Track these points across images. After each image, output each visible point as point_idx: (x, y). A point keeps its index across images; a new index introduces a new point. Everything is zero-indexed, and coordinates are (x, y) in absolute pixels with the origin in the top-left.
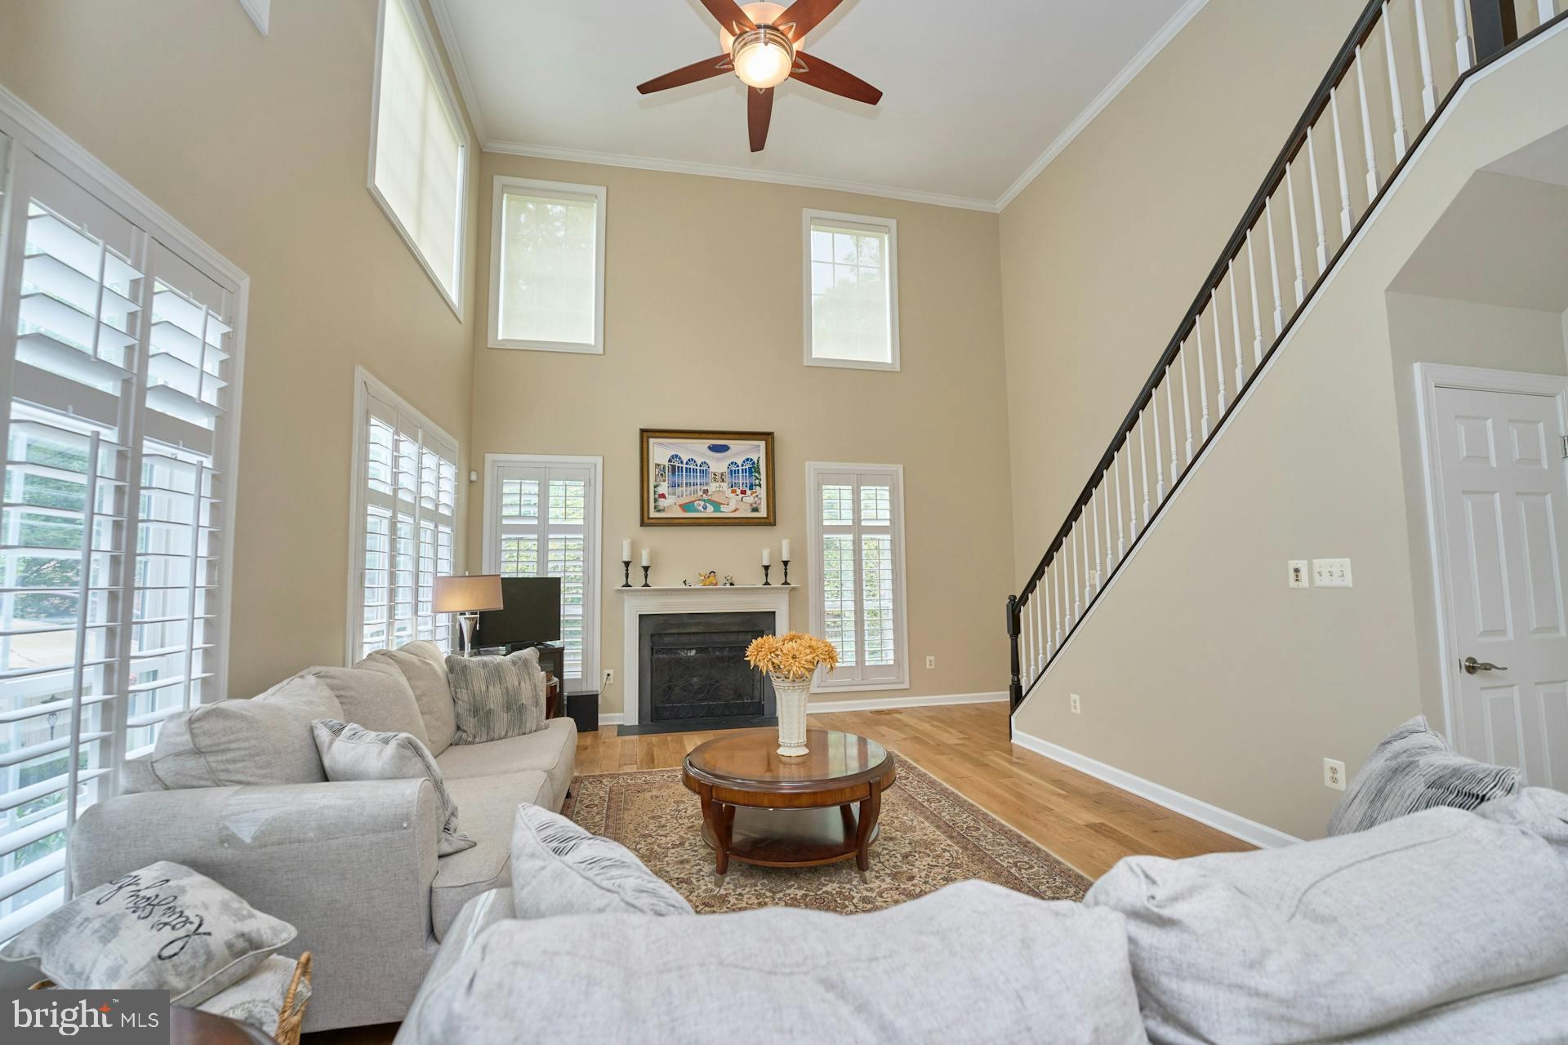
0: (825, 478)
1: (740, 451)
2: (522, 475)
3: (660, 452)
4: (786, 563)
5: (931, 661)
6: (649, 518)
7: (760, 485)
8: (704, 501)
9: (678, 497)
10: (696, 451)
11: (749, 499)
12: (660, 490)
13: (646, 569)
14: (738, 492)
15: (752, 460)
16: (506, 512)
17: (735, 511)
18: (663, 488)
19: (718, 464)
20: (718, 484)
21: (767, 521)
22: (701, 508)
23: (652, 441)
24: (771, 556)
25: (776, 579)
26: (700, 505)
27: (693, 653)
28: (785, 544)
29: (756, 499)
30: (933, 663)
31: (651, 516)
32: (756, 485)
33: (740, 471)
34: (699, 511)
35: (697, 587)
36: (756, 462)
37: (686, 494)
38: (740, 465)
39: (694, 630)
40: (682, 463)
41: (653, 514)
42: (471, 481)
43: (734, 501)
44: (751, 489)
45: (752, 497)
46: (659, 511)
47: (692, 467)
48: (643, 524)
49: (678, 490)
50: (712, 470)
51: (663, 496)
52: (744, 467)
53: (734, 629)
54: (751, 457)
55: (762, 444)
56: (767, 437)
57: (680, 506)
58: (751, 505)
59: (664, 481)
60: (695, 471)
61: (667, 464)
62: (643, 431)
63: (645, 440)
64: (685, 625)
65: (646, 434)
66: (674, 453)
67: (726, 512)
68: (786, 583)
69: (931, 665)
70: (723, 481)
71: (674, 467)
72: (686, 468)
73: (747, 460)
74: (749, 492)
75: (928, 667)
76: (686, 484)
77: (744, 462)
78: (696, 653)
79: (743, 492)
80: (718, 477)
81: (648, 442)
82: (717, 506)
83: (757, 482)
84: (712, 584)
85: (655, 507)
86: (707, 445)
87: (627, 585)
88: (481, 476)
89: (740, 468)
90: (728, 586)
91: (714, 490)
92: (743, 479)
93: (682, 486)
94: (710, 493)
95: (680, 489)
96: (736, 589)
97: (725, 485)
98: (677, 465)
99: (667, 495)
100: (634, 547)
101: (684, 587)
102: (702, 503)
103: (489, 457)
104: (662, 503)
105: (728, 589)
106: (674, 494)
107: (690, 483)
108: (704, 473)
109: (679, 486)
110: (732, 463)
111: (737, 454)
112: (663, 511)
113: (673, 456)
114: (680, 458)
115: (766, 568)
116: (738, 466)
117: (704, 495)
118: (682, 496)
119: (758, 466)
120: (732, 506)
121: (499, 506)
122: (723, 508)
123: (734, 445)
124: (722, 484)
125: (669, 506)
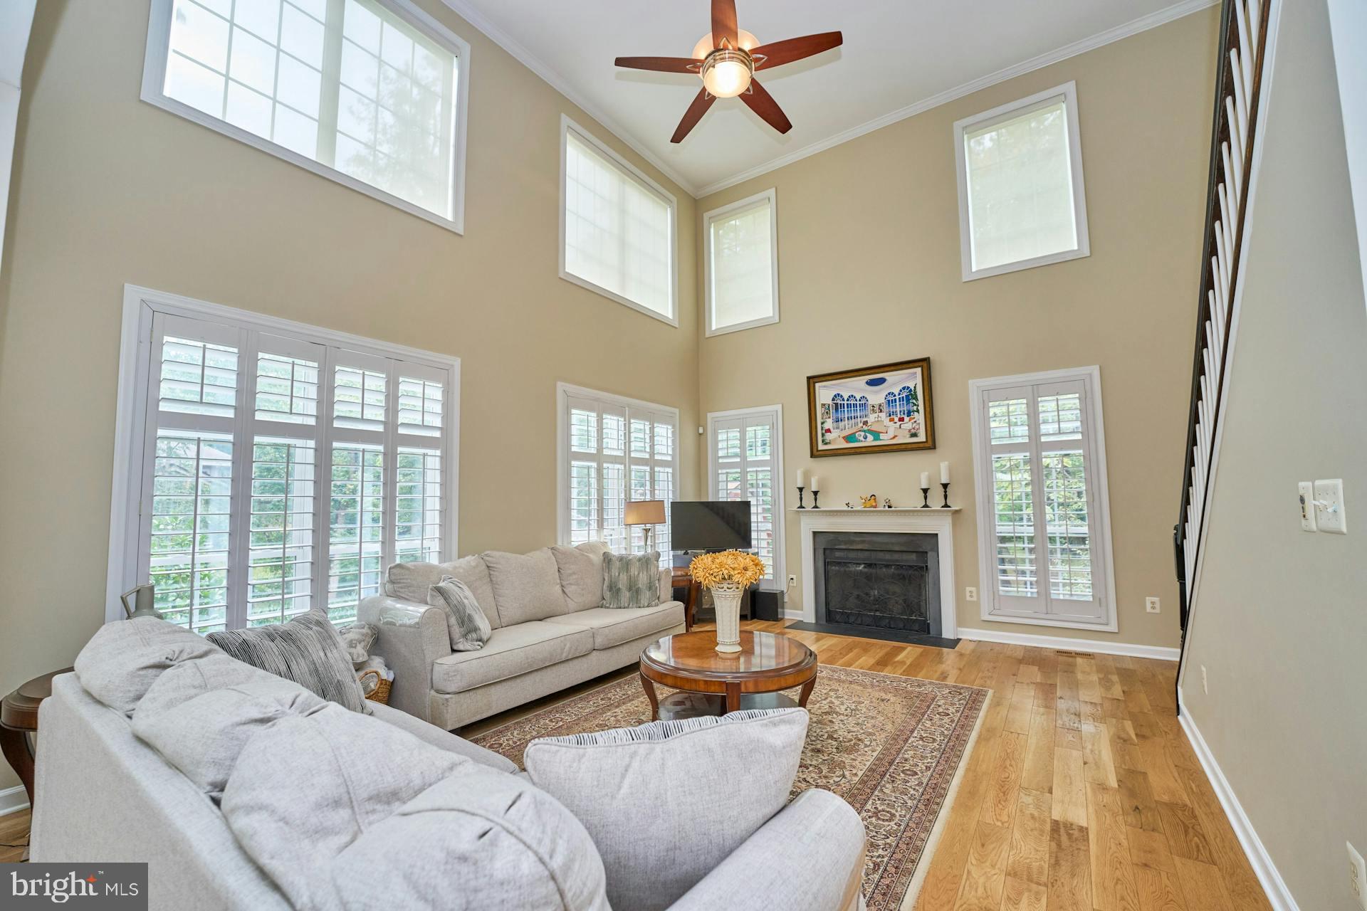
0: (988, 396)
1: (897, 382)
2: (729, 426)
3: (825, 394)
4: (945, 486)
5: (1153, 603)
6: (818, 451)
7: (918, 411)
8: (864, 431)
9: (842, 430)
10: (855, 387)
11: (908, 425)
12: (826, 426)
13: (816, 493)
14: (896, 420)
15: (908, 388)
16: (721, 454)
17: (894, 438)
18: (829, 424)
19: (876, 397)
20: (876, 415)
21: (926, 445)
22: (862, 438)
23: (817, 385)
24: (930, 479)
25: (936, 502)
26: (860, 436)
27: (861, 567)
28: (944, 466)
29: (915, 424)
30: (1158, 606)
31: (820, 449)
32: (914, 411)
33: (898, 400)
34: (859, 441)
35: (859, 508)
36: (913, 389)
37: (848, 427)
39: (859, 547)
40: (843, 400)
41: (821, 447)
42: (700, 434)
43: (892, 428)
44: (909, 414)
45: (910, 423)
46: (826, 444)
47: (852, 402)
48: (812, 456)
49: (841, 424)
50: (871, 402)
51: (828, 431)
52: (901, 396)
53: (897, 548)
54: (907, 385)
55: (919, 370)
56: (924, 363)
57: (844, 438)
58: (910, 431)
59: (829, 418)
60: (855, 405)
61: (830, 402)
62: (809, 378)
63: (812, 385)
64: (852, 542)
65: (812, 381)
66: (836, 393)
67: (885, 440)
68: (946, 506)
69: (1153, 608)
70: (881, 411)
71: (836, 404)
72: (847, 404)
73: (904, 388)
74: (906, 419)
75: (1149, 609)
76: (848, 418)
77: (901, 391)
78: (865, 567)
79: (901, 420)
80: (877, 408)
81: (814, 386)
82: (876, 435)
83: (915, 408)
84: (872, 506)
85: (823, 441)
86: (866, 381)
87: (801, 507)
88: (705, 430)
89: (897, 397)
90: (887, 508)
91: (873, 420)
92: (900, 407)
93: (844, 421)
94: (869, 424)
95: (843, 423)
96: (896, 511)
97: (883, 415)
98: (839, 402)
99: (832, 430)
100: (807, 476)
101: (846, 508)
102: (863, 434)
103: (710, 416)
104: (829, 437)
105: (887, 511)
106: (838, 428)
107: (851, 417)
108: (864, 406)
109: (841, 421)
110: (889, 394)
111: (894, 384)
112: (830, 443)
113: (835, 396)
114: (842, 396)
115: (925, 491)
116: (895, 396)
117: (864, 426)
118: (845, 429)
119: (915, 392)
120: (891, 434)
121: (716, 450)
122: (882, 436)
123: (890, 376)
124: (880, 414)
125: (835, 439)
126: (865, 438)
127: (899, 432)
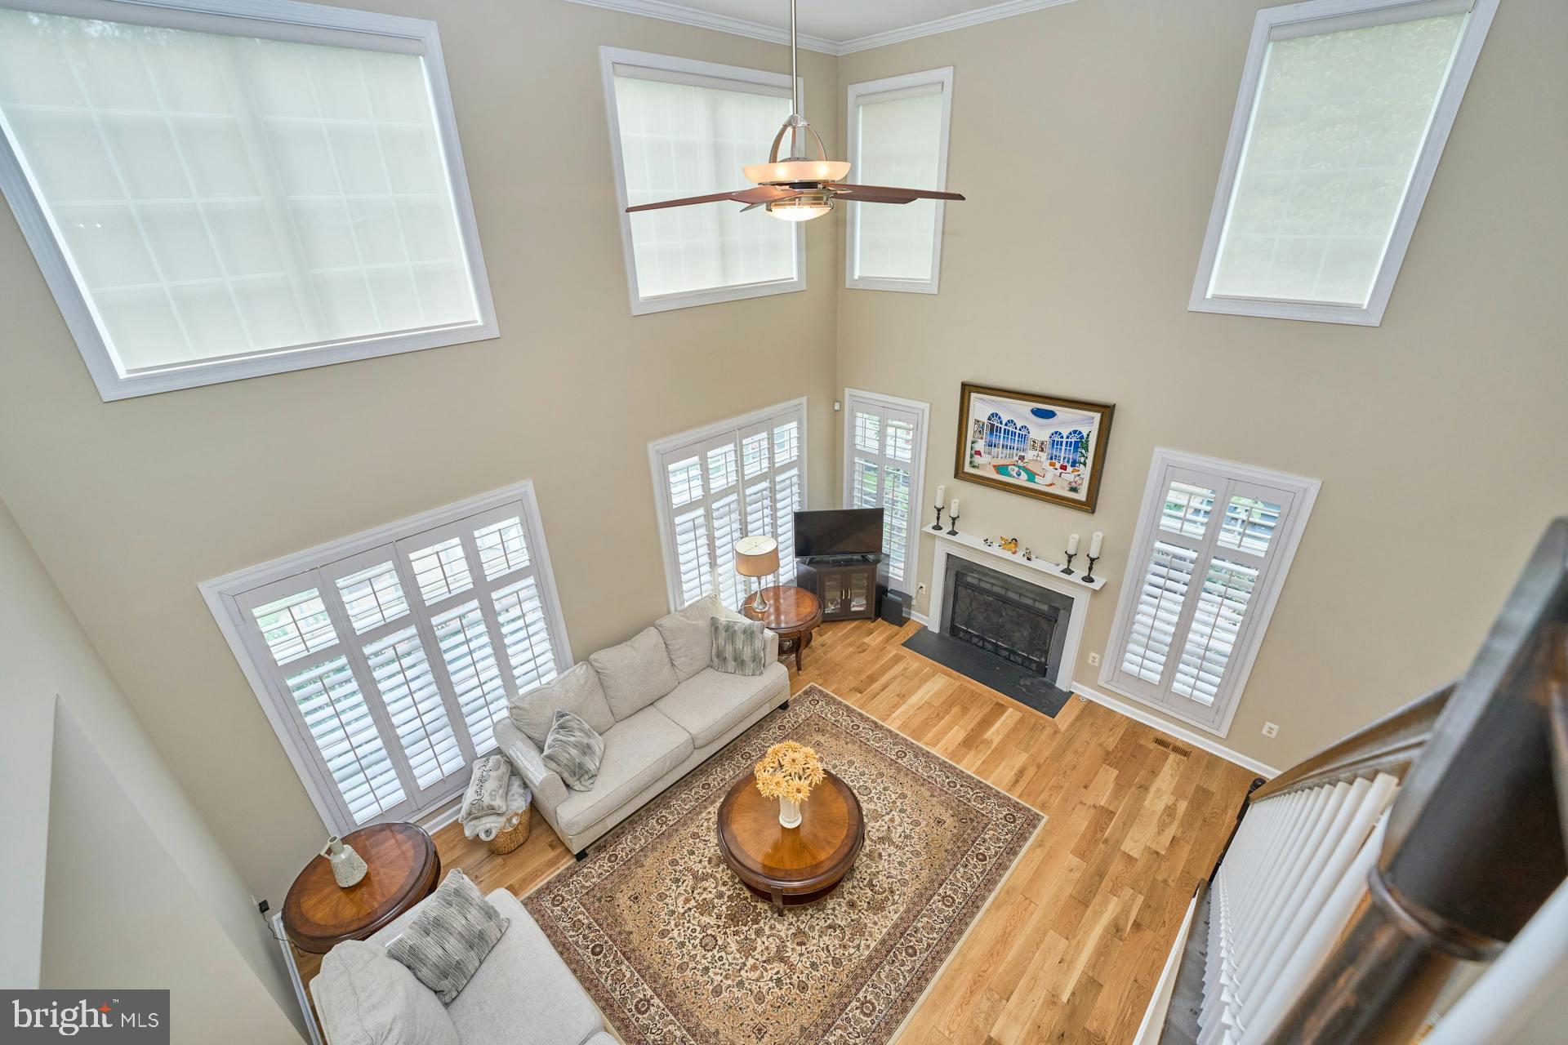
0: (1177, 473)
1: (1068, 421)
3: (981, 407)
4: (1092, 559)
5: (1270, 728)
6: (963, 472)
7: (1085, 464)
8: (1019, 467)
9: (994, 457)
10: (1019, 412)
11: (1069, 476)
12: (977, 447)
14: (1058, 466)
15: (1080, 433)
16: (857, 440)
17: (1051, 485)
18: (980, 446)
19: (1040, 431)
20: (1036, 453)
21: (1086, 505)
23: (973, 395)
24: (1079, 543)
25: (1080, 570)
26: (1013, 470)
28: (1098, 536)
29: (1077, 478)
30: (1275, 732)
31: (965, 470)
32: (1080, 463)
33: (1064, 444)
34: (1011, 476)
36: (1085, 436)
37: (1001, 456)
38: (1065, 437)
40: (1001, 423)
41: (968, 469)
42: (835, 411)
44: (1074, 464)
45: (1073, 475)
46: (974, 467)
47: (1011, 429)
48: (956, 476)
49: (994, 450)
50: (1032, 435)
51: (978, 453)
52: (1069, 440)
53: (1030, 595)
54: (1079, 429)
55: (1097, 416)
56: (1105, 409)
57: (994, 466)
58: (1070, 483)
59: (982, 438)
60: (1013, 434)
61: (986, 421)
62: (964, 386)
63: (967, 394)
65: (967, 389)
66: (994, 411)
67: (1040, 484)
69: (1270, 732)
70: (1042, 450)
71: (992, 425)
72: (1005, 429)
73: (1075, 432)
74: (1070, 469)
75: (1266, 733)
76: (1003, 446)
77: (1070, 434)
79: (1064, 468)
80: (1038, 445)
81: (969, 396)
82: (1032, 476)
83: (1082, 459)
85: (971, 463)
86: (1031, 408)
87: (937, 526)
88: (841, 407)
89: (1064, 440)
90: (1026, 560)
91: (1032, 458)
92: (1065, 453)
93: (998, 447)
94: (1025, 461)
95: (996, 450)
97: (1044, 456)
98: (996, 424)
99: (983, 453)
100: (947, 496)
103: (847, 391)
104: (977, 460)
106: (989, 453)
107: (1007, 446)
108: (1023, 438)
109: (995, 446)
110: (1056, 433)
111: (1063, 423)
112: (978, 467)
113: (992, 414)
114: (1000, 418)
115: (1070, 556)
116: (1062, 437)
117: (1020, 461)
118: (997, 457)
119: (1087, 441)
120: (1048, 480)
122: (1037, 479)
123: (1062, 412)
124: (1041, 453)
125: (984, 465)
126: (1019, 474)
127: (1057, 481)
